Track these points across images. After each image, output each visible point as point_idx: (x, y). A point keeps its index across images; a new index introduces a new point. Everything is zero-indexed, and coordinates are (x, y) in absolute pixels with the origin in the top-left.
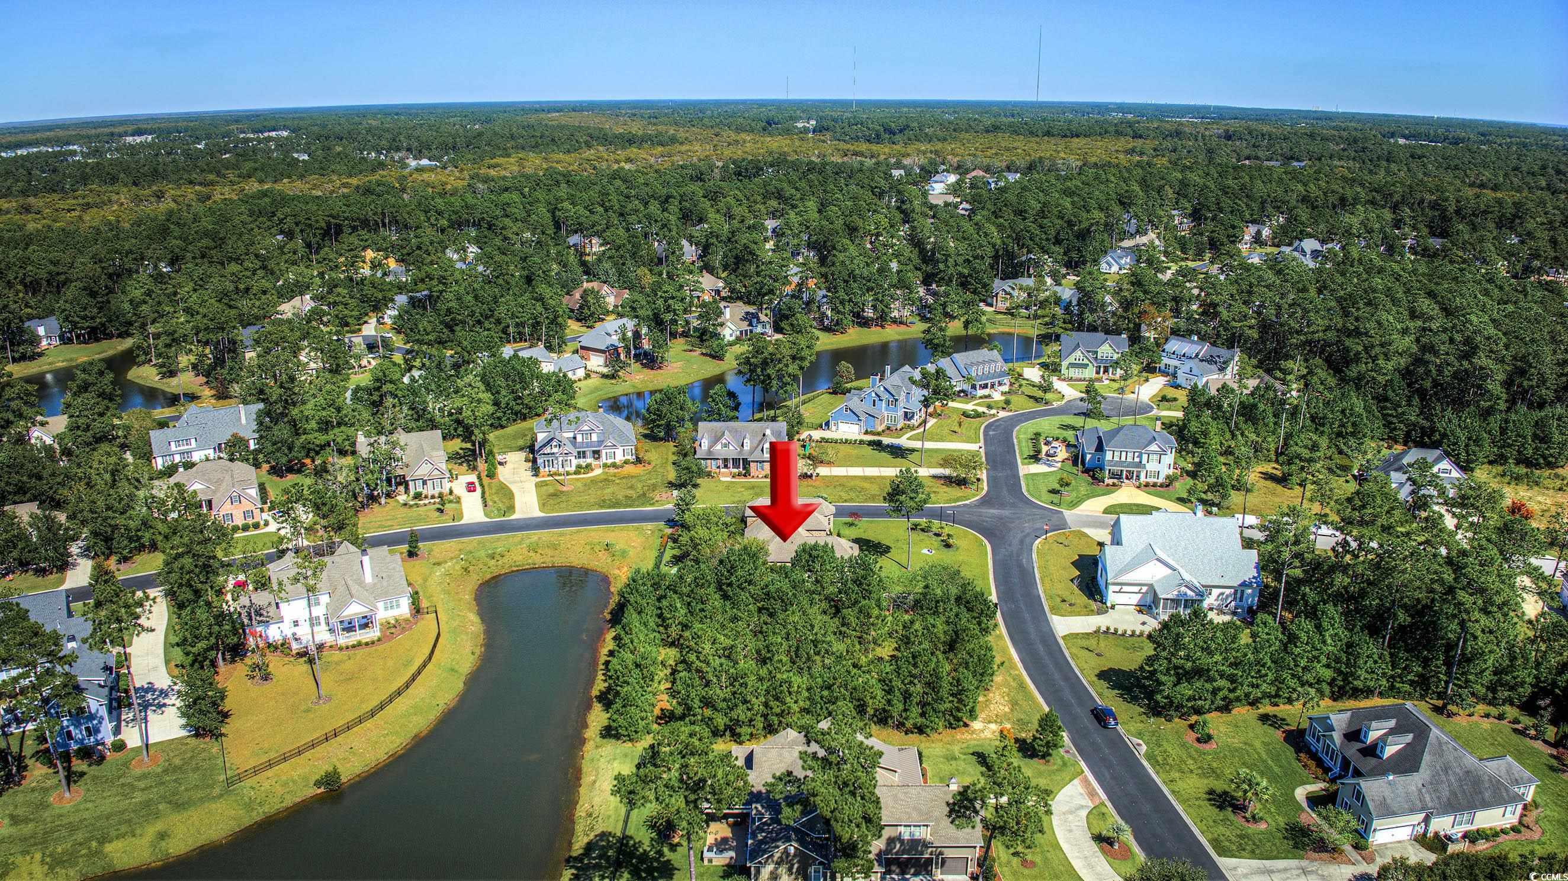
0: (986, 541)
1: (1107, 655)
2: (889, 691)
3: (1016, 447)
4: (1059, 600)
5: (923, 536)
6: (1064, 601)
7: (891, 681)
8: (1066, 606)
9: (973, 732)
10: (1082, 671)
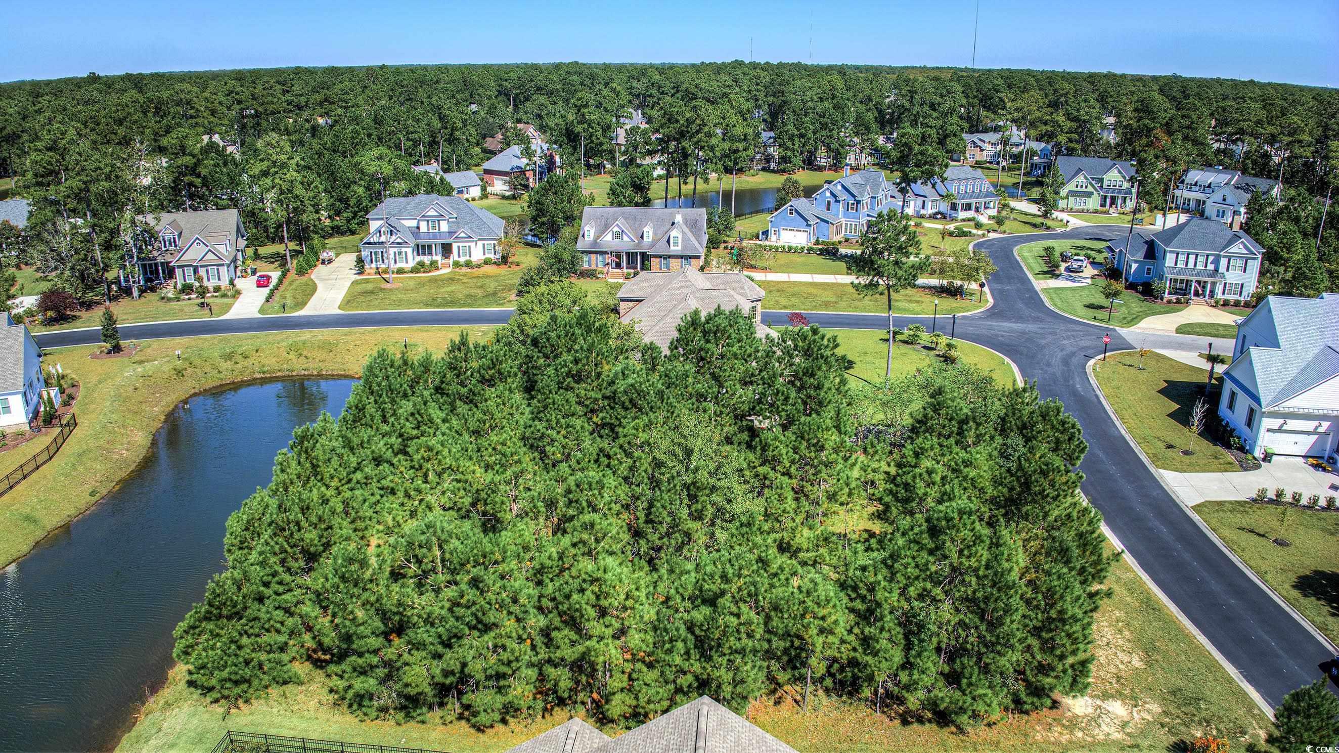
0: (1007, 360)
1: (1298, 542)
2: (868, 615)
3: (1022, 264)
4: (1161, 445)
5: (905, 348)
6: (1170, 446)
7: (872, 589)
8: (1176, 454)
9: (1073, 724)
10: (1262, 575)
